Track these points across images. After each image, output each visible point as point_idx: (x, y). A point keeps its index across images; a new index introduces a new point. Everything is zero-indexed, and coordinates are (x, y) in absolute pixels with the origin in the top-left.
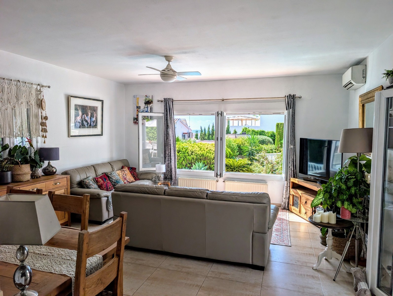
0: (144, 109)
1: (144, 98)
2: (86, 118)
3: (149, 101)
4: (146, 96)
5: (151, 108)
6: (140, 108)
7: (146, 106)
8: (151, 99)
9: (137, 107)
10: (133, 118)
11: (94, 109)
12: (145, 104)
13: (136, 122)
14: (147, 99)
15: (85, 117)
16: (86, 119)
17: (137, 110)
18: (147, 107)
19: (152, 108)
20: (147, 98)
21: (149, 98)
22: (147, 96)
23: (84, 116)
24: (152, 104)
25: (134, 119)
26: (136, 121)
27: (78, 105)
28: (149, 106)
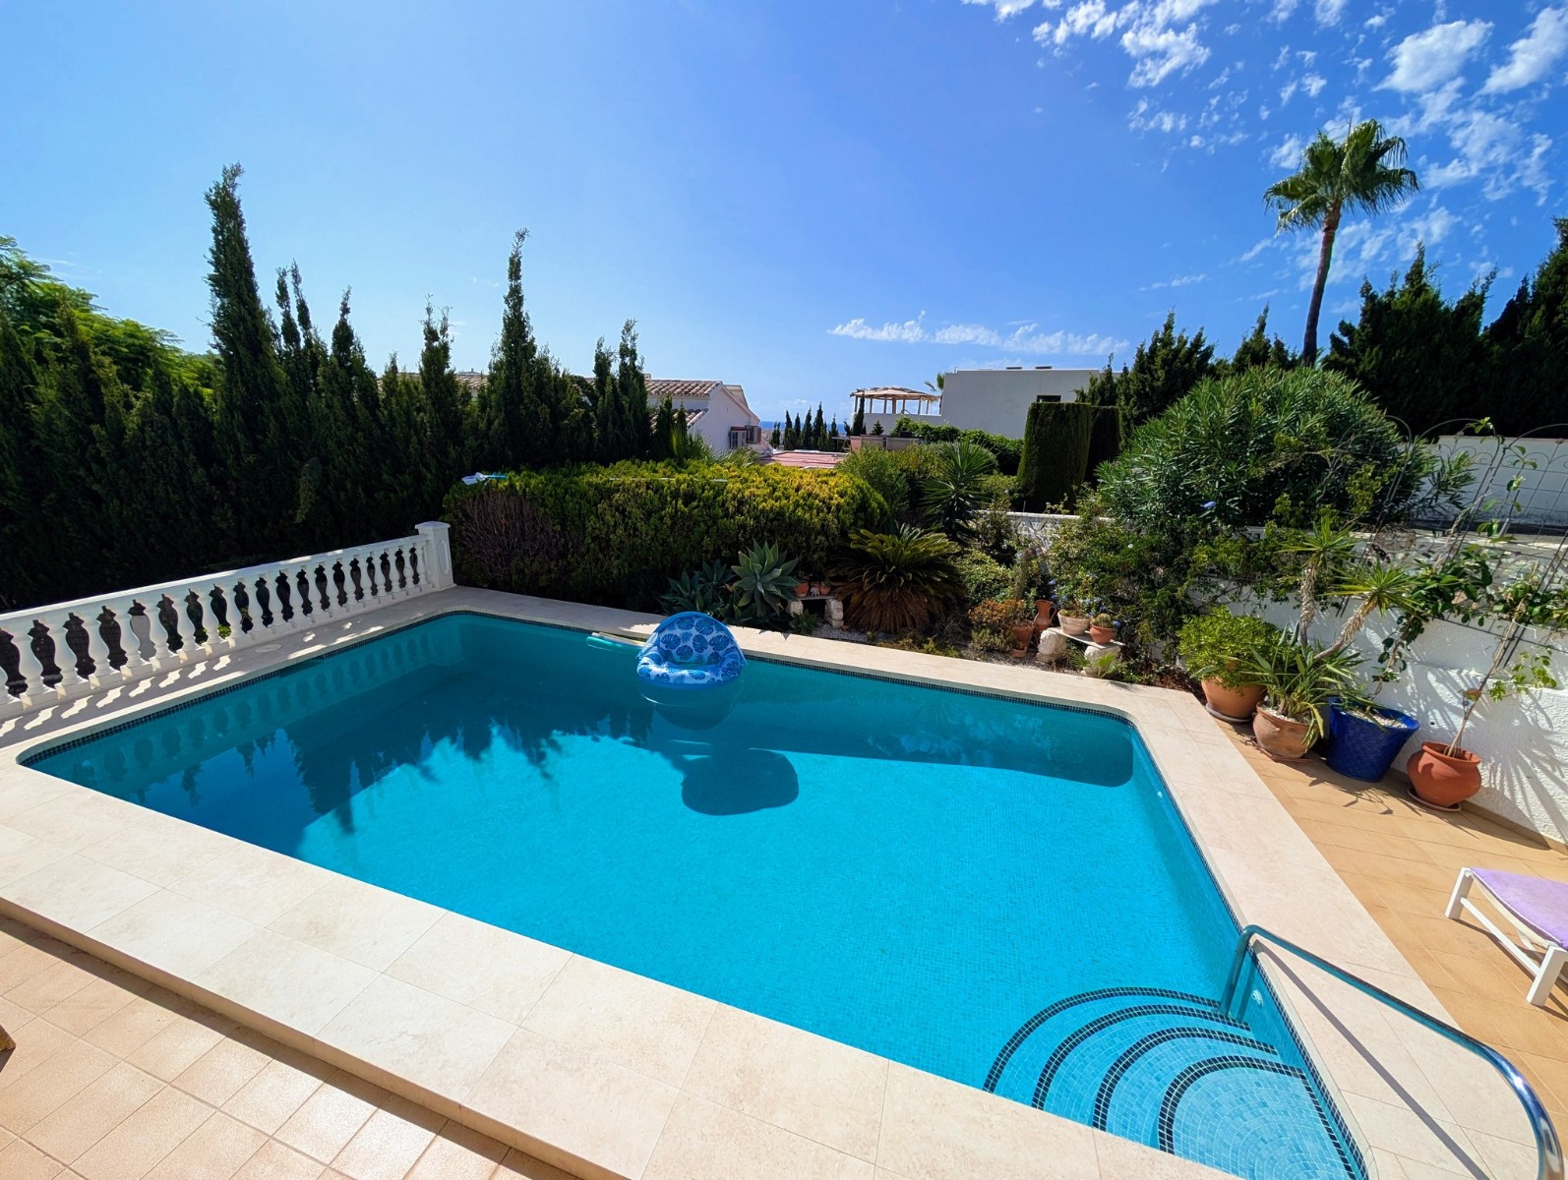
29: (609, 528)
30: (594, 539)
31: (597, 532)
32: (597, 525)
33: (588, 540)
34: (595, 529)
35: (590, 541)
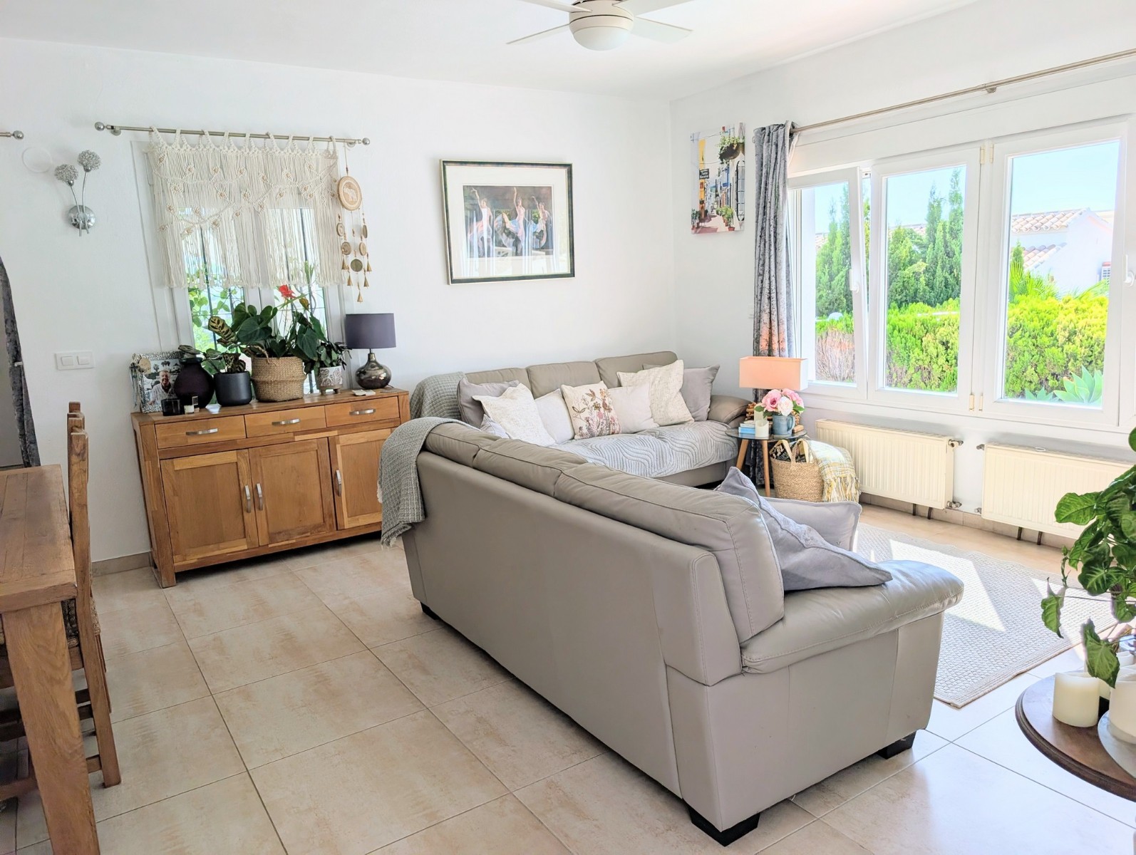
0: (718, 178)
1: (718, 140)
2: (509, 225)
3: (732, 145)
4: (724, 128)
5: (737, 171)
6: (708, 174)
7: (725, 166)
8: (737, 137)
9: (700, 174)
10: (690, 213)
11: (538, 197)
12: (722, 160)
13: (698, 227)
14: (727, 140)
15: (504, 222)
16: (508, 229)
17: (702, 184)
18: (727, 170)
19: (743, 171)
20: (726, 135)
21: (732, 136)
22: (726, 130)
23: (499, 218)
24: (741, 153)
25: (693, 218)
26: (697, 221)
27: (475, 187)
28: (733, 163)
29: (931, 358)
30: (918, 369)
31: (920, 363)
32: (921, 357)
33: (911, 371)
34: (918, 360)
35: (913, 371)
